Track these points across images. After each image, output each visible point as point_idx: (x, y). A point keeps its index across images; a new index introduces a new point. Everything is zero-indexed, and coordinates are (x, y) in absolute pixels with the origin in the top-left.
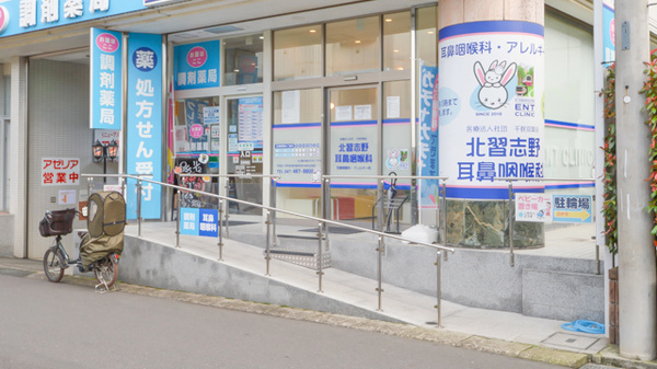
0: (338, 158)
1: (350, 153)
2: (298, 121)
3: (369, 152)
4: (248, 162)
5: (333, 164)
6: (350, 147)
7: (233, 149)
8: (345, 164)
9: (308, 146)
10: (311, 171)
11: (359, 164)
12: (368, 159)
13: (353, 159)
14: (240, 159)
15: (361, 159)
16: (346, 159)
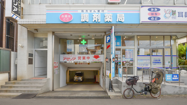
0: (153, 63)
1: (156, 62)
2: (144, 55)
3: (160, 61)
4: (128, 63)
5: (152, 64)
6: (156, 60)
7: (123, 60)
8: (155, 64)
9: (146, 60)
10: (148, 65)
11: (158, 64)
12: (160, 63)
13: (157, 63)
14: (126, 62)
15: (159, 63)
16: (155, 63)
